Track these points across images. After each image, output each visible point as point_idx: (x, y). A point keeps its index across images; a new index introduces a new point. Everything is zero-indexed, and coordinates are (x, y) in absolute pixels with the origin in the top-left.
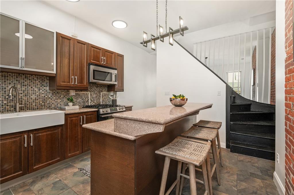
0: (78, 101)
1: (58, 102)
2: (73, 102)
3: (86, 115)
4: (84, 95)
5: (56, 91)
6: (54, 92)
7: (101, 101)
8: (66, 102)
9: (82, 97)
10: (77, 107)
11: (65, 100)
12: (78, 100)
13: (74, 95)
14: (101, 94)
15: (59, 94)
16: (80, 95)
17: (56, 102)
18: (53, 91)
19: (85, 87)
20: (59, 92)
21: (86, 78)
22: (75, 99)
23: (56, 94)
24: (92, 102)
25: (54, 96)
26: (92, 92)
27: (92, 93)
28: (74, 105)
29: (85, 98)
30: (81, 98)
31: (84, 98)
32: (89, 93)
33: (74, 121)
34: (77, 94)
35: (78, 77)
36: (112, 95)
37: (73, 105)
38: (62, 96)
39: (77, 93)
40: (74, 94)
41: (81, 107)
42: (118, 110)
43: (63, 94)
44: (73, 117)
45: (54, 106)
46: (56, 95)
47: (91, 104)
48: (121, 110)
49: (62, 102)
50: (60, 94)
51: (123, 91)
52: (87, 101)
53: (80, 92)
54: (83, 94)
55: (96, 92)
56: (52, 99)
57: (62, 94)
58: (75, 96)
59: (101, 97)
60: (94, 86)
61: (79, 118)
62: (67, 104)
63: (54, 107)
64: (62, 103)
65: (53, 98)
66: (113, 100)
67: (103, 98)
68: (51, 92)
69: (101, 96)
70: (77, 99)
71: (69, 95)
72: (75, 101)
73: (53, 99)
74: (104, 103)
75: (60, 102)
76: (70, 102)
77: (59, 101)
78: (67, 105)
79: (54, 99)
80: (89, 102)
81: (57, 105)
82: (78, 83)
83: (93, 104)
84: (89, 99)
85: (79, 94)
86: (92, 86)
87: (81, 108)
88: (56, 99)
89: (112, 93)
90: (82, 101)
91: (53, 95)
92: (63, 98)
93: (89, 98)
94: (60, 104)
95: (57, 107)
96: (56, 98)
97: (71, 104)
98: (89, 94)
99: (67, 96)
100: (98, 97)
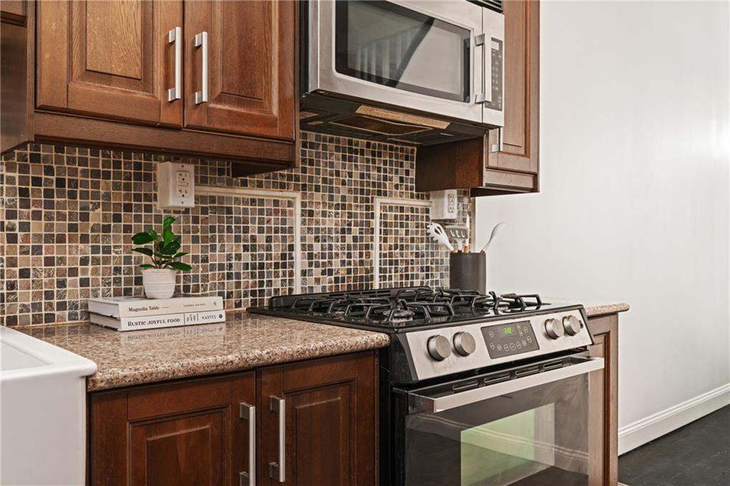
0: (217, 257)
1: (62, 260)
2: (178, 266)
3: (287, 394)
4: (261, 212)
5: (49, 171)
6: (37, 181)
7: (377, 267)
8: (128, 260)
9: (246, 230)
10: (211, 307)
11: (120, 247)
12: (213, 248)
13: (187, 211)
14: (377, 212)
15: (72, 195)
16: (229, 210)
17: (49, 261)
18: (24, 169)
19: (277, 132)
20: (74, 183)
21: (281, 53)
22: (195, 240)
23: (49, 193)
24: (317, 272)
25: (37, 215)
26: (317, 189)
27: (318, 197)
28: (187, 288)
29: (269, 239)
30: (238, 239)
31: (261, 239)
32: (298, 196)
33: (182, 456)
34: (213, 199)
35: (219, 41)
36: (447, 216)
37: (182, 291)
38: (96, 216)
39: (208, 190)
40: (190, 203)
41: (238, 305)
42: (547, 347)
43: (107, 196)
44: (174, 417)
45: (35, 295)
46: (49, 205)
47: (310, 280)
48: (564, 343)
49: (96, 261)
50: (84, 195)
51: (535, 189)
52: (283, 256)
53: (230, 184)
54: (253, 201)
55: (344, 191)
56: (20, 234)
57: (95, 195)
58: (196, 220)
59: (377, 235)
60: (332, 146)
61: (230, 424)
62: (139, 281)
63: (36, 307)
64: (95, 272)
65: (25, 227)
66: (456, 258)
67: (391, 237)
68: (10, 180)
69: (376, 223)
70: (208, 241)
71: (148, 209)
72: (195, 259)
73: (26, 239)
74: (395, 280)
75: (84, 261)
76: (158, 264)
77: (73, 252)
78: (133, 288)
79: (38, 237)
80: (297, 270)
81: (62, 284)
82: (219, 100)
83: (321, 285)
84: (291, 248)
85: (221, 199)
86: (312, 146)
87: (238, 316)
88: (49, 238)
89: (448, 204)
90: (247, 257)
91: (25, 204)
92: (106, 229)
93: (298, 234)
94: (84, 282)
95: (62, 306)
96: (49, 227)
97: (160, 280)
98: (298, 209)
99: (138, 218)
100: (355, 230)
